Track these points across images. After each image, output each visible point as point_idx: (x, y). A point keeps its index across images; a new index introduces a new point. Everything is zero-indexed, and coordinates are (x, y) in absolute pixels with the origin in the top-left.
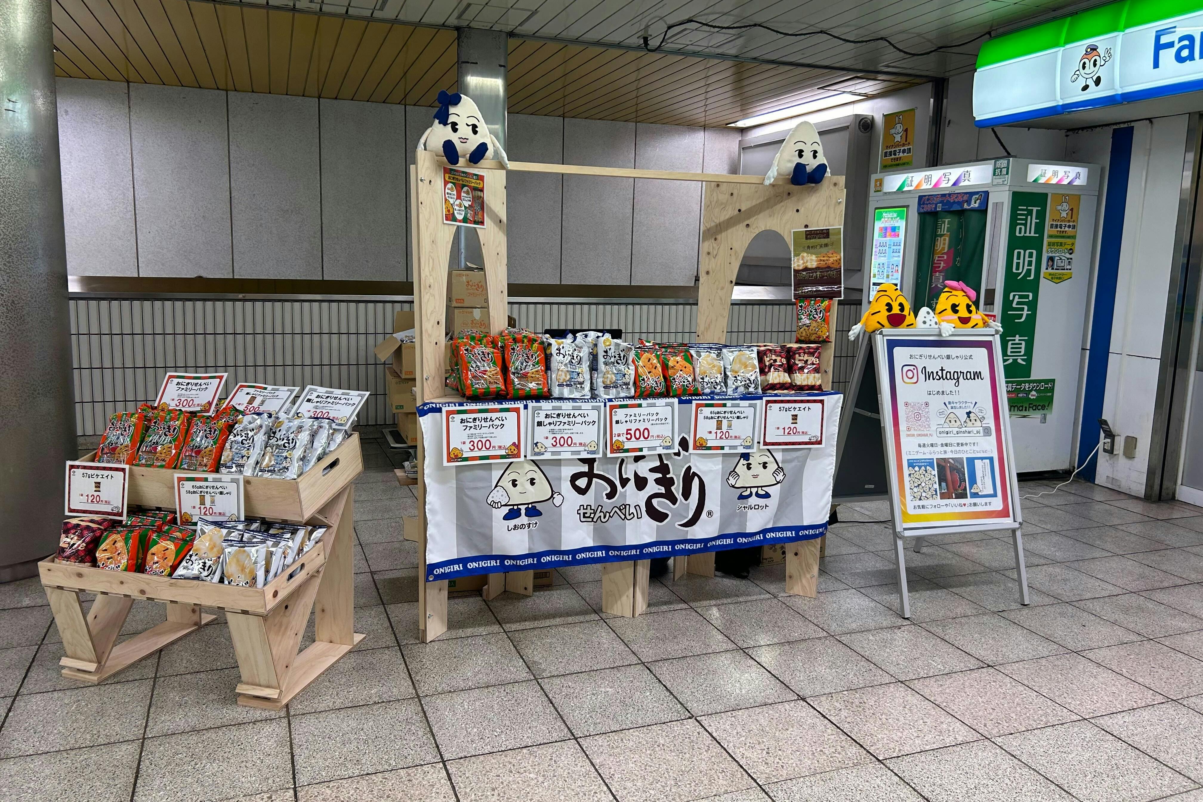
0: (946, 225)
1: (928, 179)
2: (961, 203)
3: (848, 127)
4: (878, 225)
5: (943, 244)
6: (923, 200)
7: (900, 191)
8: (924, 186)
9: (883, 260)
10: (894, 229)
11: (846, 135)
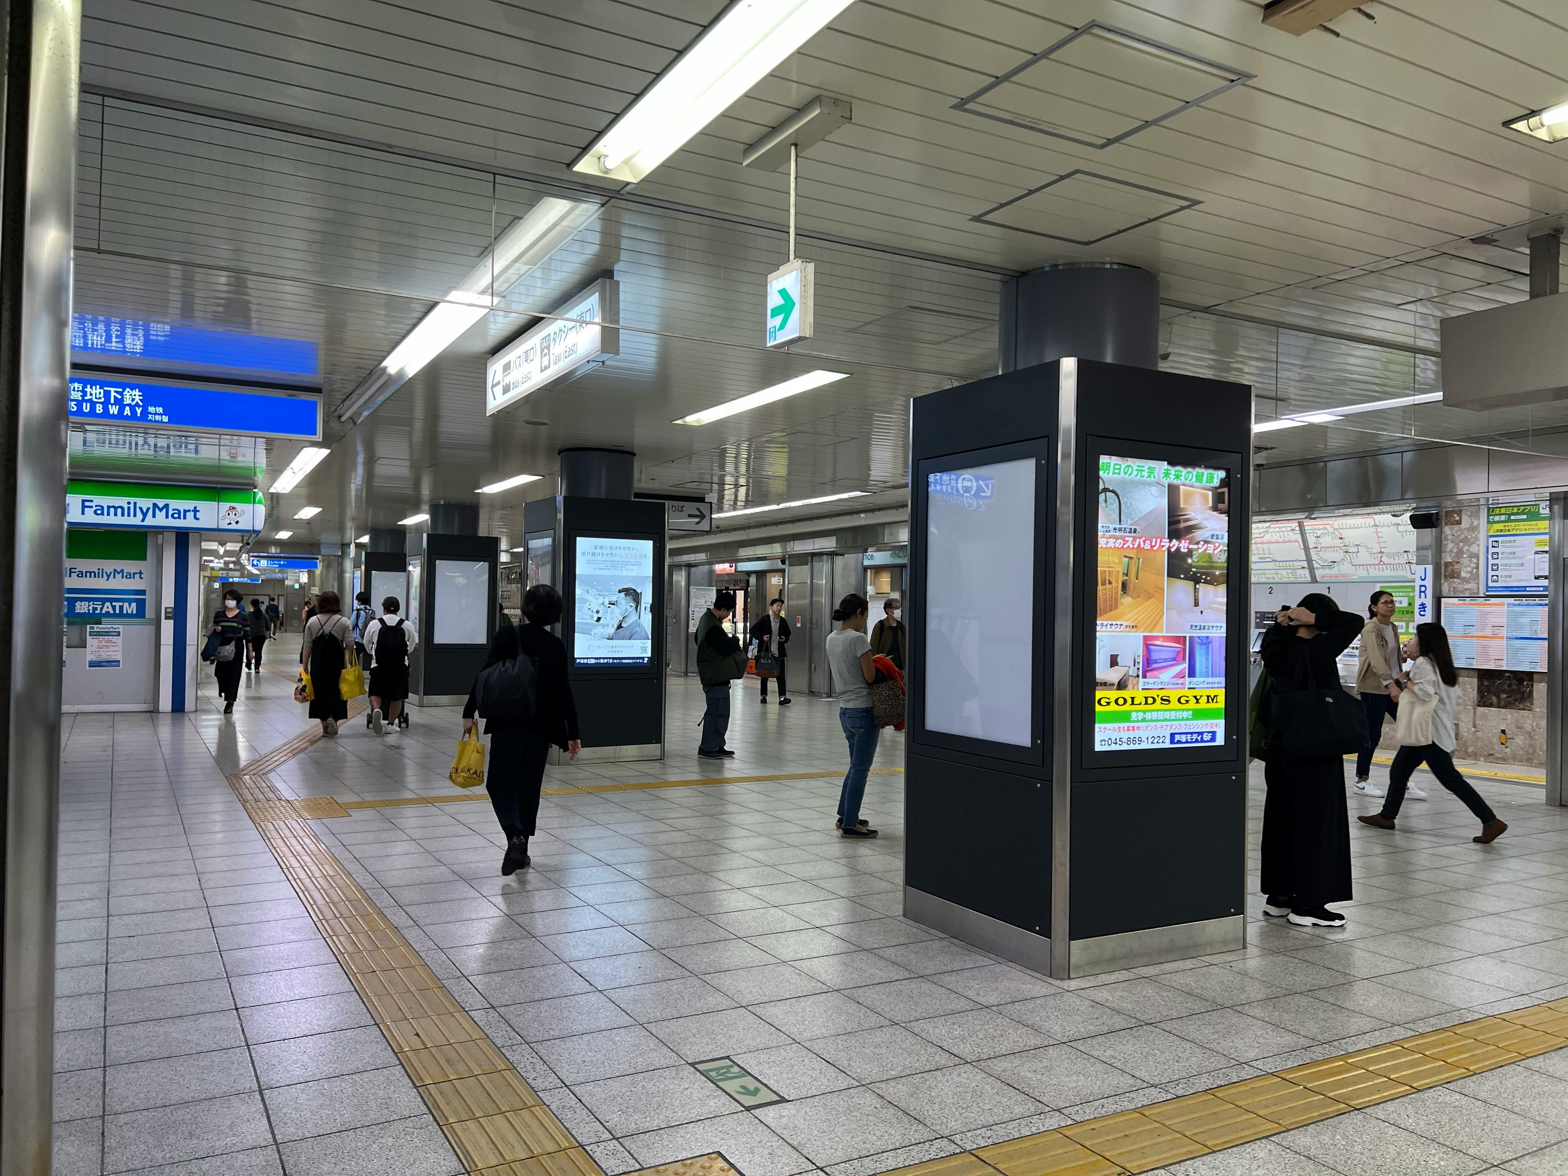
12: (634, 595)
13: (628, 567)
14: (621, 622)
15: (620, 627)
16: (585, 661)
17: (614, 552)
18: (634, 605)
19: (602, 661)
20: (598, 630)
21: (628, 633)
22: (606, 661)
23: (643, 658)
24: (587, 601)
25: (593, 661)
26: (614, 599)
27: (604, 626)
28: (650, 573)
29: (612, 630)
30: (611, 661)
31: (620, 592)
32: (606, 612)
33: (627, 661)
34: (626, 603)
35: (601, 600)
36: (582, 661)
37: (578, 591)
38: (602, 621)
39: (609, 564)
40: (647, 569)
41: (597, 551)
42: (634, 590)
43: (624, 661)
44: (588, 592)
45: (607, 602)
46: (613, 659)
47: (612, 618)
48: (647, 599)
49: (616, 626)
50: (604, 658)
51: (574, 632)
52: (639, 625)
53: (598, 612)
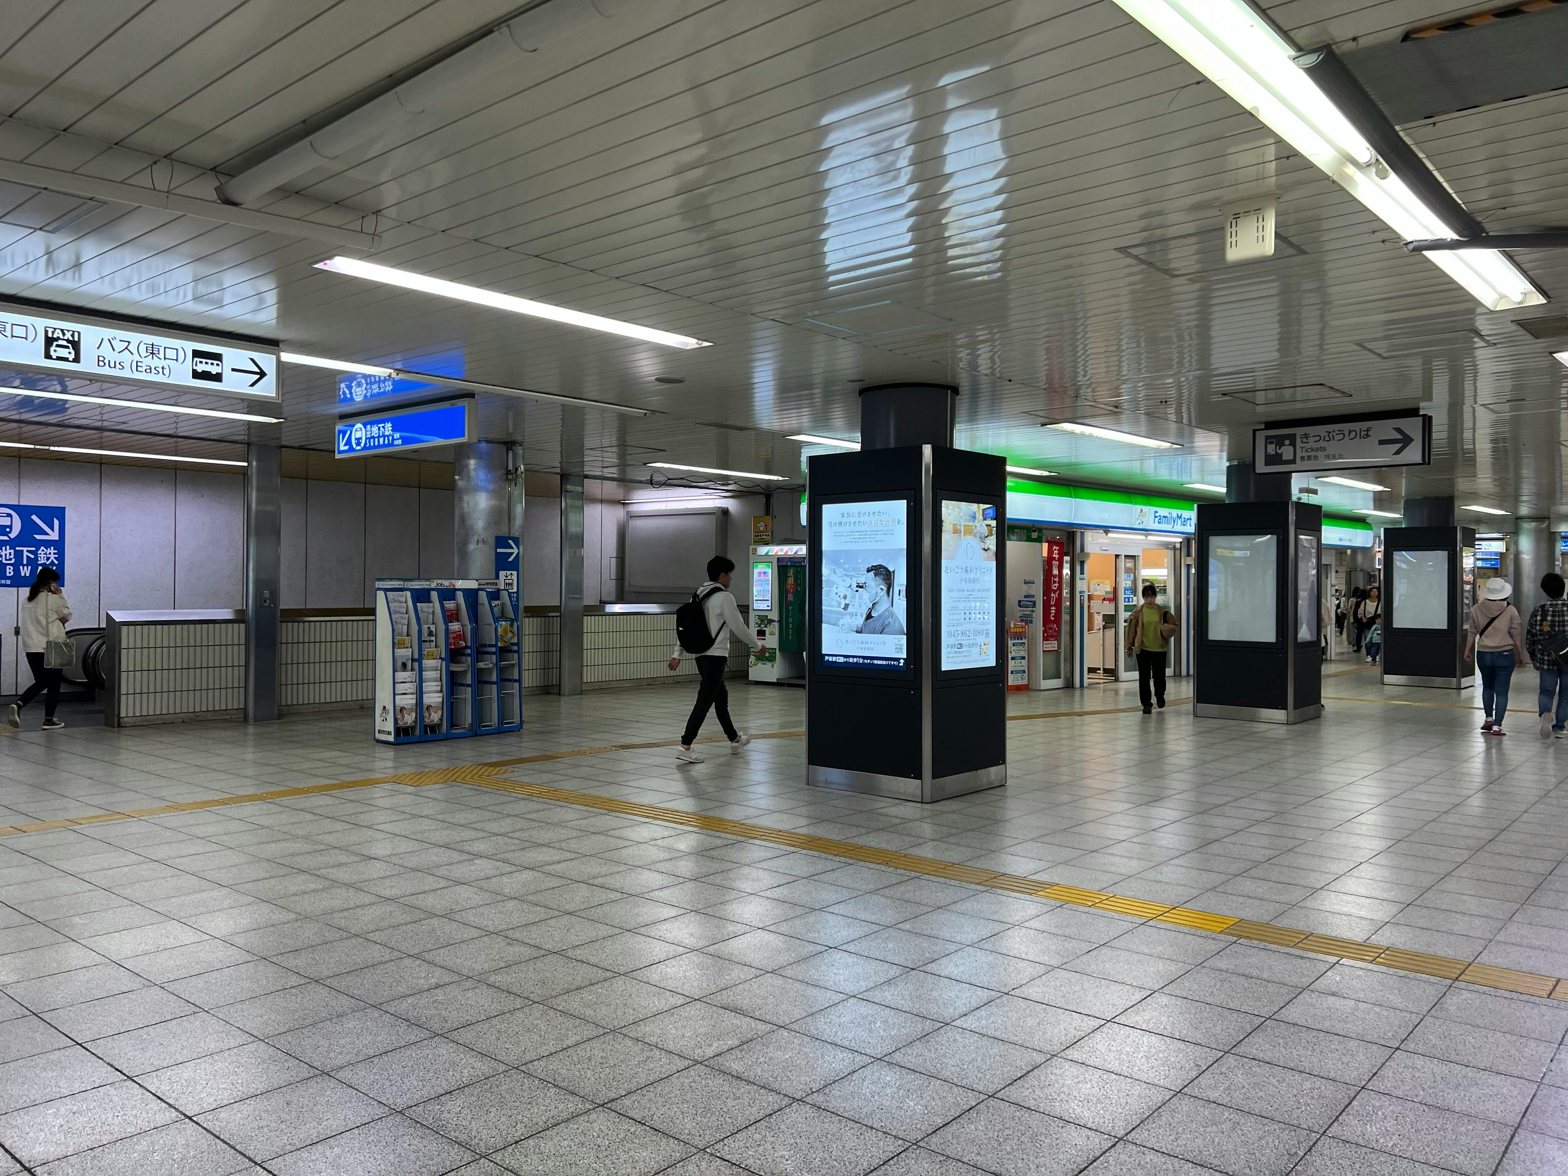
0: (791, 572)
1: (782, 550)
2: (800, 562)
3: (714, 513)
4: (756, 571)
5: (791, 581)
6: (779, 560)
7: (767, 554)
8: (780, 553)
9: (760, 588)
10: (765, 573)
11: (714, 517)
12: (884, 574)
13: (878, 538)
14: (870, 610)
15: (869, 616)
16: (834, 659)
17: (862, 519)
18: (885, 588)
19: (851, 660)
20: (847, 620)
21: (878, 626)
22: (855, 660)
23: (898, 660)
24: (834, 583)
25: (842, 660)
26: (862, 580)
27: (852, 615)
28: (904, 545)
29: (860, 621)
30: (861, 661)
31: (869, 571)
32: (853, 597)
33: (879, 662)
34: (876, 585)
35: (848, 581)
36: (830, 659)
37: (825, 571)
38: (850, 609)
39: (857, 535)
40: (900, 539)
41: (844, 520)
42: (886, 569)
43: (876, 662)
44: (835, 573)
45: (854, 585)
46: (864, 658)
47: (861, 604)
48: (901, 579)
49: (865, 616)
50: (853, 657)
51: (822, 622)
52: (892, 615)
53: (845, 597)
